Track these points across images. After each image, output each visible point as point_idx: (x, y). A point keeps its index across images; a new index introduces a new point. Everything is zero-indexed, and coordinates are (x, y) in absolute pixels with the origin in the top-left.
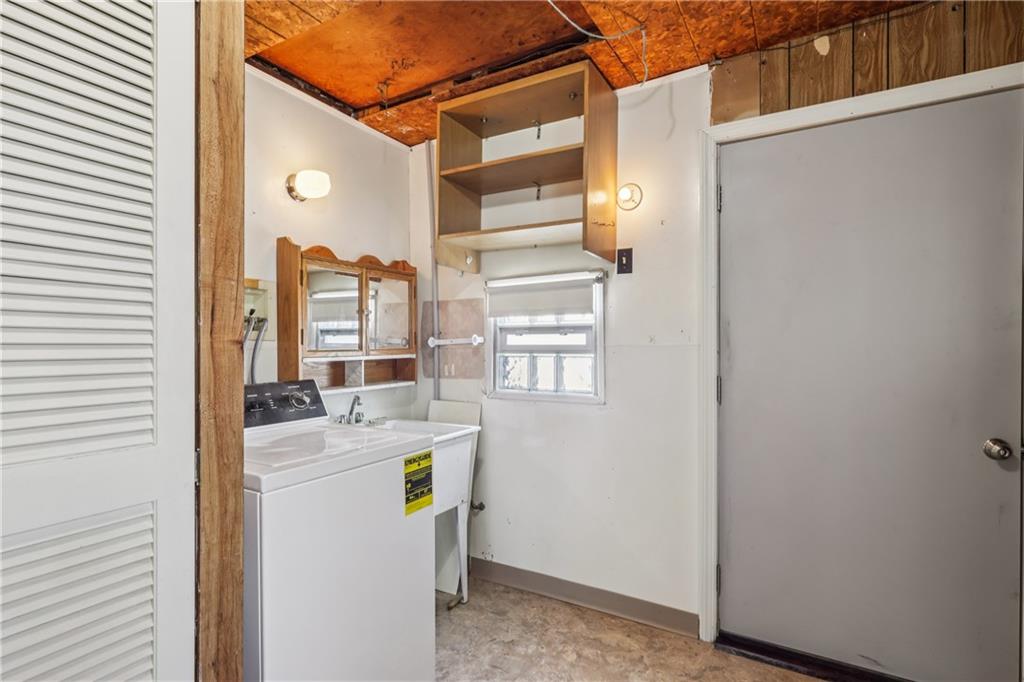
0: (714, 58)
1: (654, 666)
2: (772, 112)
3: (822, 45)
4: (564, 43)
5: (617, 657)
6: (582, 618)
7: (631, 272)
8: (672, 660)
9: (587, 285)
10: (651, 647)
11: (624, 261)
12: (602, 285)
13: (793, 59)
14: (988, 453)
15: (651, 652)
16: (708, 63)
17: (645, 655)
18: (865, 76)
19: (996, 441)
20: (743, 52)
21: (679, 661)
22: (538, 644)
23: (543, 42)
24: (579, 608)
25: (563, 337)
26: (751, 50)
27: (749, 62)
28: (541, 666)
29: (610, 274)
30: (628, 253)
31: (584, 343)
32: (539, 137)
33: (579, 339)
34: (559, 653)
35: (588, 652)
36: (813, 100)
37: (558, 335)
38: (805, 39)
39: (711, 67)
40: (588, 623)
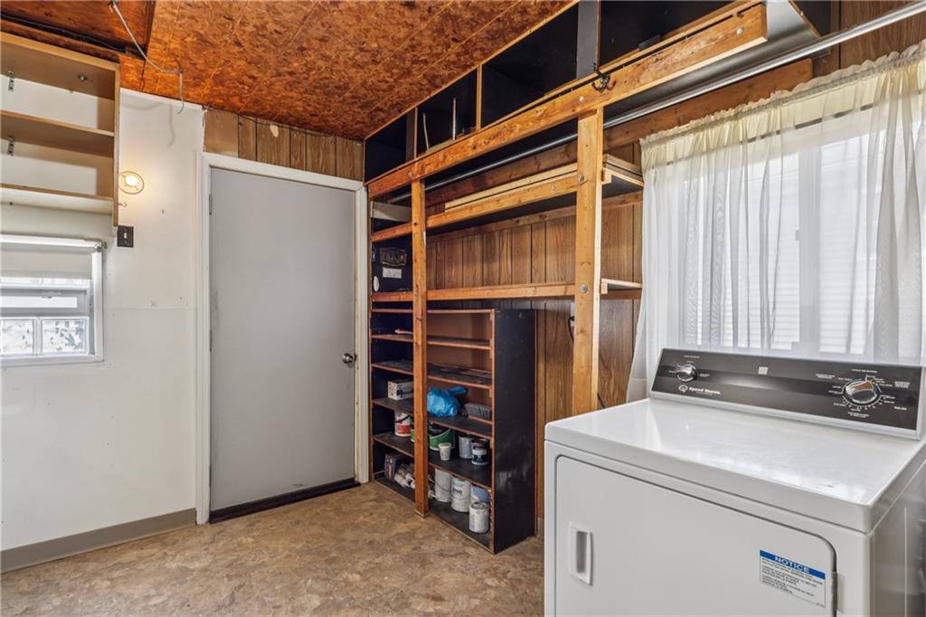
0: (208, 104)
1: (179, 552)
2: (246, 158)
3: (275, 130)
4: (100, 40)
5: (145, 563)
6: (86, 561)
7: (132, 246)
8: (189, 543)
9: (87, 252)
10: (167, 545)
11: (125, 237)
12: (100, 254)
13: (258, 131)
14: (345, 362)
15: (169, 547)
16: (202, 105)
17: (166, 551)
18: (296, 159)
19: (346, 355)
20: (227, 110)
21: (194, 541)
22: (60, 596)
23: (75, 26)
24: (74, 557)
25: (46, 299)
26: (233, 112)
27: (231, 119)
28: (81, 604)
29: (108, 245)
30: (130, 230)
31: (74, 305)
32: (11, 88)
33: (71, 302)
34: (88, 589)
35: (115, 574)
36: (269, 162)
37: (40, 298)
38: (265, 122)
39: (204, 109)
40: (95, 561)
